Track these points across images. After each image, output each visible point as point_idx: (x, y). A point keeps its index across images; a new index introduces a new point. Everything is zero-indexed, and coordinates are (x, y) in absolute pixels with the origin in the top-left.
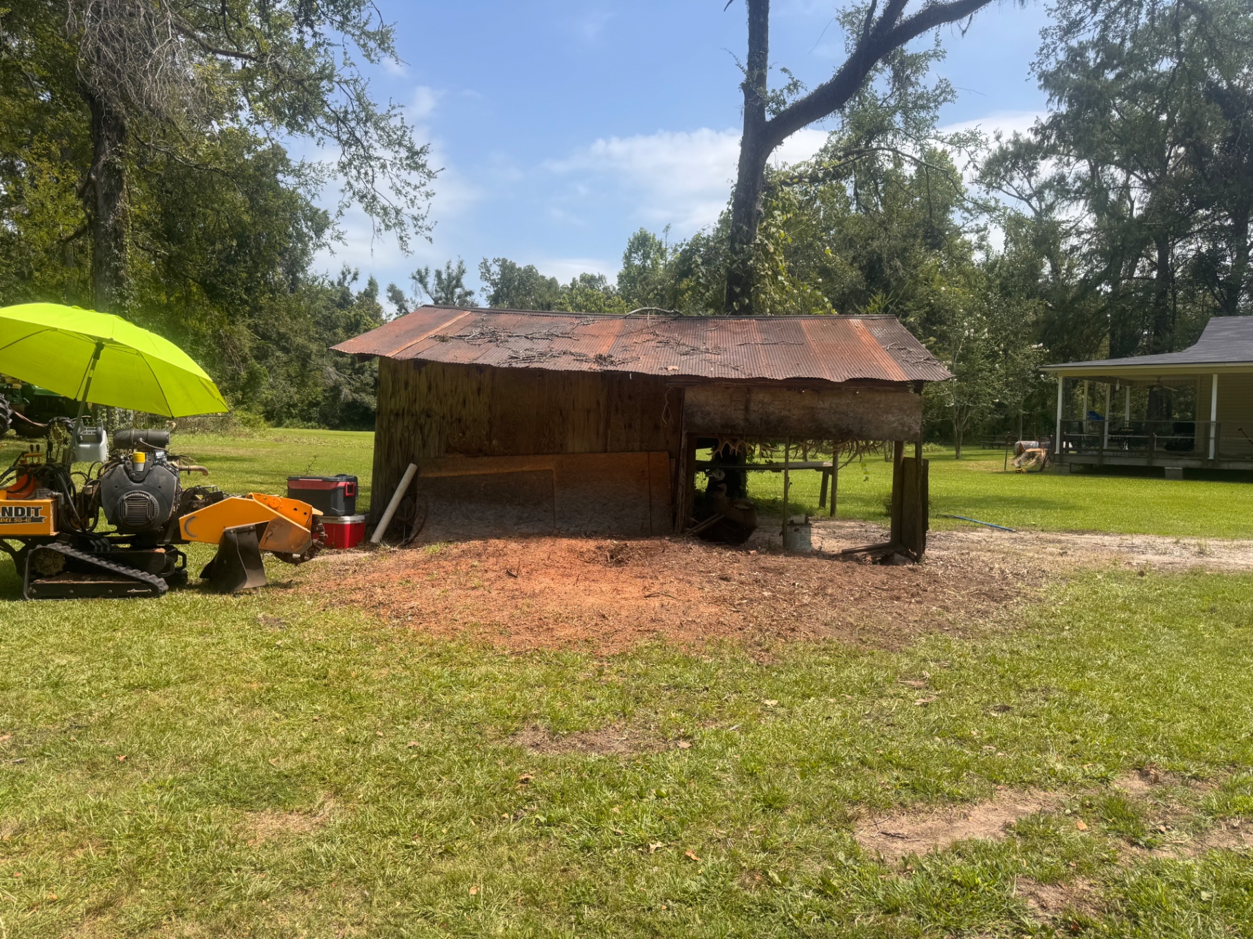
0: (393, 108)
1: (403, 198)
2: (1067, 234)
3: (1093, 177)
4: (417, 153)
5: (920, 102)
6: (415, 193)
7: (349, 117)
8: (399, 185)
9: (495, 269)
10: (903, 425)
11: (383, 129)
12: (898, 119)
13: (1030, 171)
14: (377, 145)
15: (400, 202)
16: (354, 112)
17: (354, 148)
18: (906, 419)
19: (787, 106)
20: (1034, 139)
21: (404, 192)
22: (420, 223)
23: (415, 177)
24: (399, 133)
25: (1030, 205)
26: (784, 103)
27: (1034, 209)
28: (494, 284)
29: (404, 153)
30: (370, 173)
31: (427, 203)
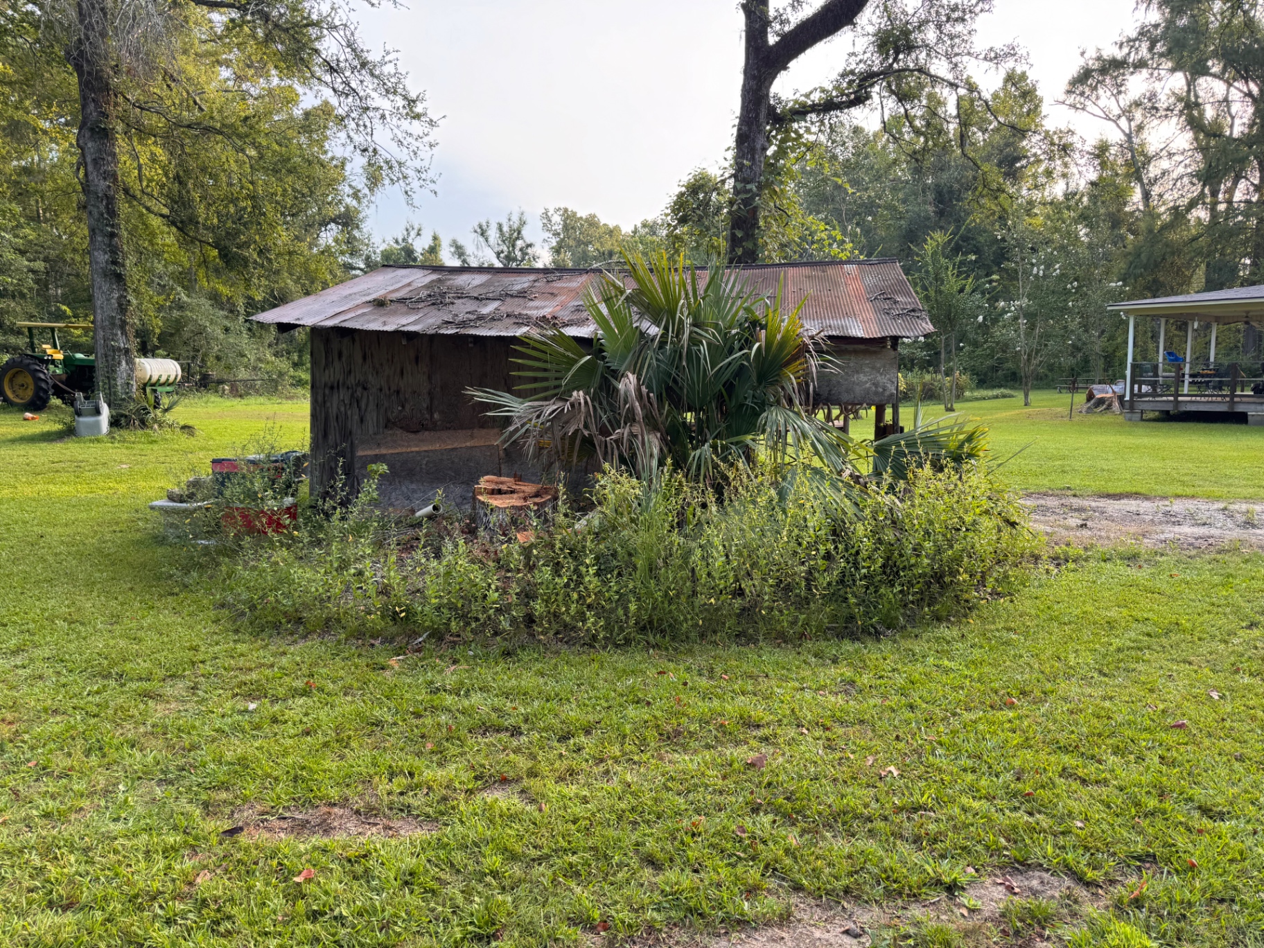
0: (388, 53)
1: (405, 150)
2: (1157, 156)
3: (1189, 91)
4: (414, 101)
5: (956, 15)
6: (417, 144)
7: (342, 65)
8: (400, 136)
9: (557, 219)
10: (876, 385)
11: (377, 77)
12: (931, 35)
13: (1119, 89)
14: (374, 94)
15: (402, 155)
16: (346, 60)
17: (350, 99)
18: (879, 378)
19: (792, 26)
20: (1119, 54)
21: (405, 143)
22: (423, 176)
23: (416, 127)
24: (393, 80)
25: (1118, 126)
26: (788, 22)
27: (1123, 131)
28: (556, 234)
29: (400, 102)
30: (368, 124)
31: (430, 153)
